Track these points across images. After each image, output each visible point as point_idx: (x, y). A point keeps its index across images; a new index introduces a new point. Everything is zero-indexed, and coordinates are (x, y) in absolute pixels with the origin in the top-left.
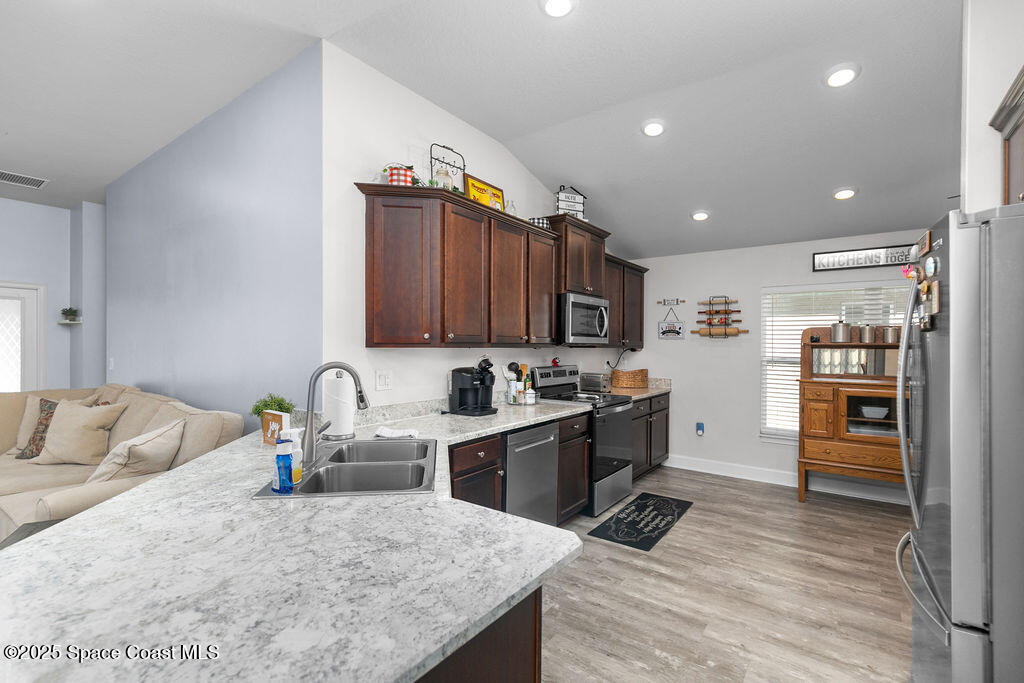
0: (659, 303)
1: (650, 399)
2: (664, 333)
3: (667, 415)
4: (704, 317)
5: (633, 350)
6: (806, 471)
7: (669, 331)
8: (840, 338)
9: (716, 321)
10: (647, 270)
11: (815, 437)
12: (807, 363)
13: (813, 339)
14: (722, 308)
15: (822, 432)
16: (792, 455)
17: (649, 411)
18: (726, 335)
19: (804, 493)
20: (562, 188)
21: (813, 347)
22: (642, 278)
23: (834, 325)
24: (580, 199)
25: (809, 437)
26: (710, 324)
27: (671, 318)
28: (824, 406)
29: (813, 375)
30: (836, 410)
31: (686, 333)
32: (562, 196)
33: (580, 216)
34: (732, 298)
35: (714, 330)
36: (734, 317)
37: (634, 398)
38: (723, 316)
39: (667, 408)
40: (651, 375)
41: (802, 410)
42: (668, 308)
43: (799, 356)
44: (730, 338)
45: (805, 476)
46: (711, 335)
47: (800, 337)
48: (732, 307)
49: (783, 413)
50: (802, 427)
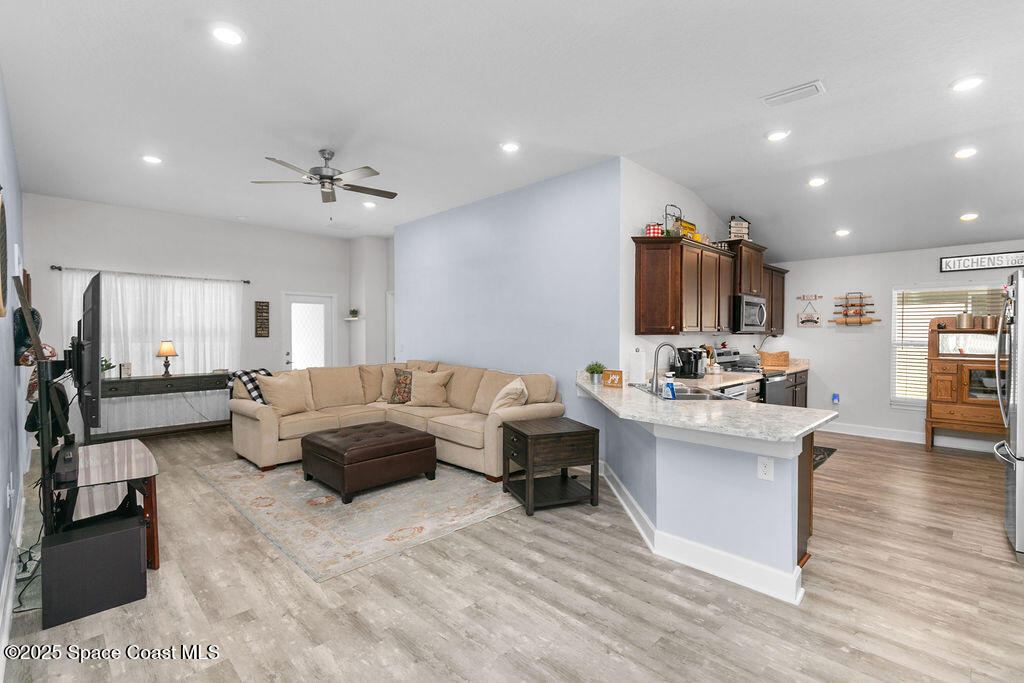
0: (799, 298)
1: (795, 374)
2: (803, 322)
3: (806, 388)
4: (841, 309)
5: (774, 336)
6: (933, 428)
7: (808, 321)
8: (965, 325)
9: (852, 312)
10: (787, 271)
11: (941, 402)
12: (934, 345)
13: (939, 326)
14: (858, 302)
15: (947, 397)
16: (920, 418)
17: (794, 383)
18: (861, 324)
19: (930, 447)
20: (733, 218)
21: (939, 332)
22: (783, 278)
23: (959, 316)
24: (745, 224)
25: (936, 401)
26: (846, 315)
27: (809, 310)
28: (950, 378)
29: (939, 355)
30: (960, 381)
31: (823, 322)
32: (733, 224)
33: (746, 238)
34: (865, 294)
35: (849, 320)
36: (869, 308)
37: (787, 372)
38: (858, 308)
39: (806, 382)
40: (791, 357)
41: (930, 381)
42: (806, 303)
43: (927, 339)
44: (863, 326)
45: (932, 432)
46: (846, 324)
47: (928, 324)
48: (865, 301)
49: (912, 385)
50: (929, 395)
